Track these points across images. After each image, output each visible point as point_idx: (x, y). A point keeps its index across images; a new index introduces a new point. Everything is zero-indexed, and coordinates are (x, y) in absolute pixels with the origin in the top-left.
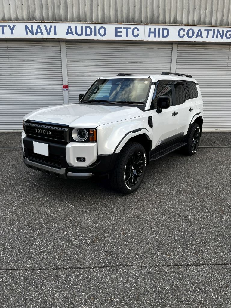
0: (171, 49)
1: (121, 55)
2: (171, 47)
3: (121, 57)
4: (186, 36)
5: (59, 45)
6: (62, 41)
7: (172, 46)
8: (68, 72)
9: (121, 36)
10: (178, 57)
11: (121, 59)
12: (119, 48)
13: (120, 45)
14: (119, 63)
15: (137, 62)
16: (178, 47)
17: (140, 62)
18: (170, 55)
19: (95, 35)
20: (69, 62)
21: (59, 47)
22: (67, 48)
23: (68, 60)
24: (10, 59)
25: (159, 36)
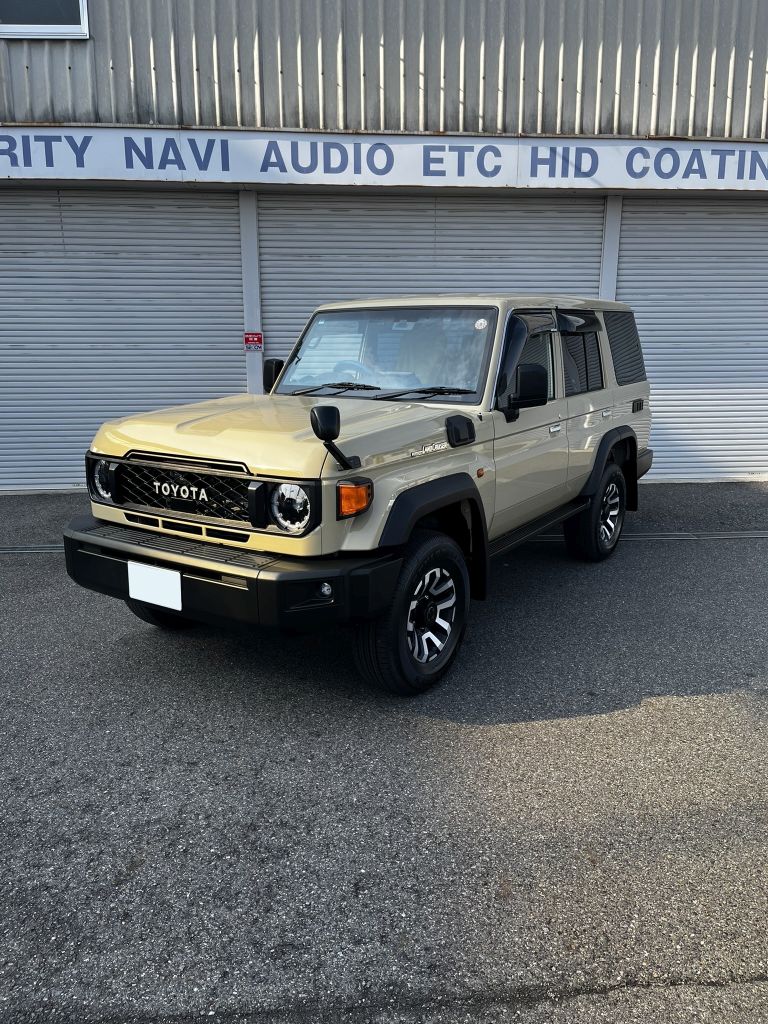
0: (600, 215)
1: (438, 232)
2: (601, 208)
3: (438, 239)
4: (652, 171)
5: (235, 203)
6: (245, 190)
7: (604, 205)
9: (442, 173)
10: (623, 240)
11: (438, 245)
12: (432, 213)
13: (436, 203)
14: (431, 258)
15: (490, 256)
16: (626, 209)
17: (501, 256)
19: (358, 170)
21: (235, 210)
22: (260, 211)
23: (263, 250)
24: (67, 247)
25: (565, 173)
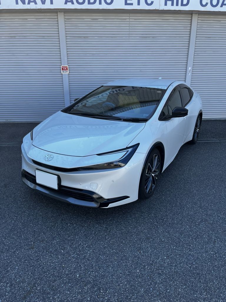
0: (190, 21)
1: (130, 28)
2: (190, 18)
3: (130, 30)
4: (209, 4)
5: (56, 17)
6: (60, 12)
7: (192, 17)
8: (68, 50)
9: (132, 4)
10: (198, 31)
11: (130, 33)
12: (128, 20)
13: (130, 16)
14: (128, 38)
15: (149, 37)
16: (199, 19)
17: (153, 37)
18: (189, 28)
19: (100, 3)
20: (68, 38)
21: (57, 20)
22: (66, 20)
23: (67, 35)
25: (177, 5)
